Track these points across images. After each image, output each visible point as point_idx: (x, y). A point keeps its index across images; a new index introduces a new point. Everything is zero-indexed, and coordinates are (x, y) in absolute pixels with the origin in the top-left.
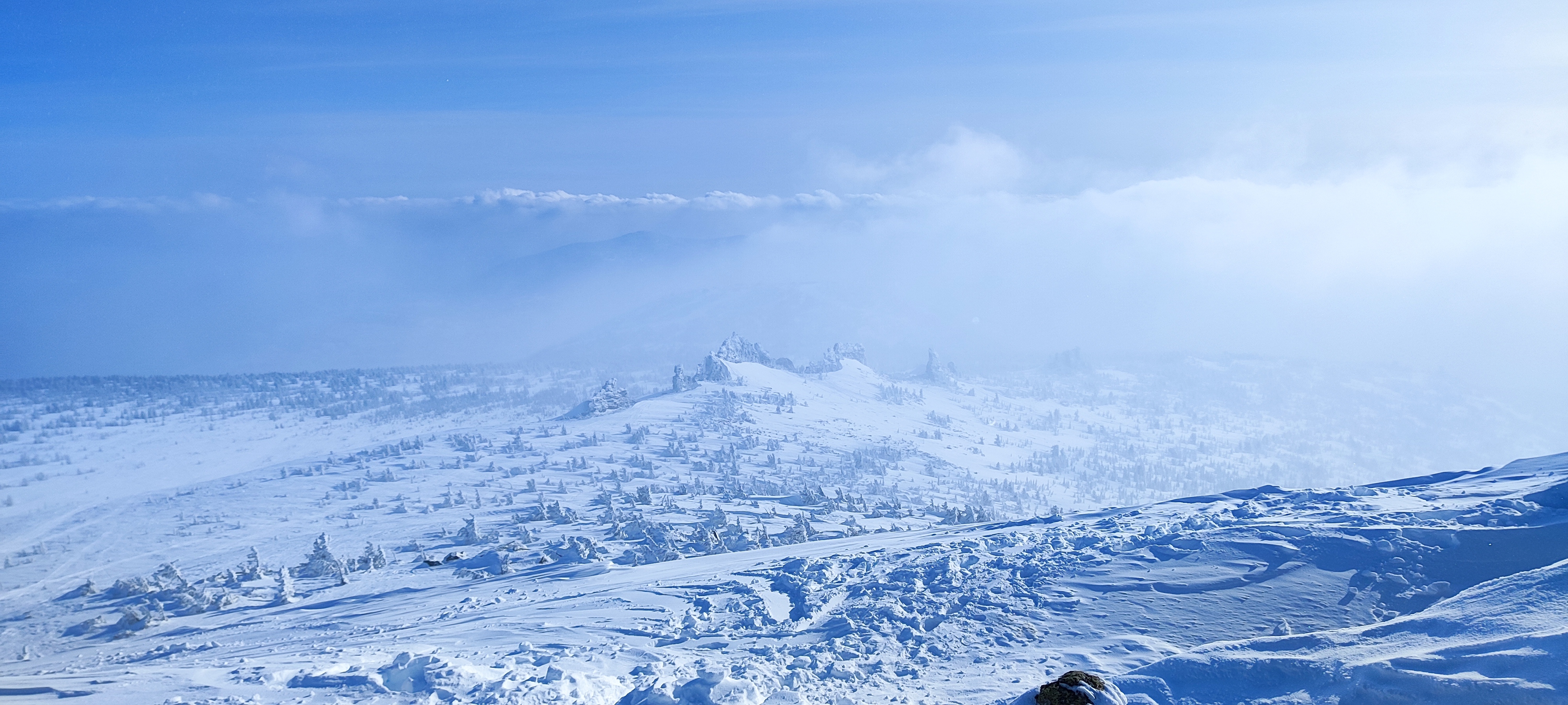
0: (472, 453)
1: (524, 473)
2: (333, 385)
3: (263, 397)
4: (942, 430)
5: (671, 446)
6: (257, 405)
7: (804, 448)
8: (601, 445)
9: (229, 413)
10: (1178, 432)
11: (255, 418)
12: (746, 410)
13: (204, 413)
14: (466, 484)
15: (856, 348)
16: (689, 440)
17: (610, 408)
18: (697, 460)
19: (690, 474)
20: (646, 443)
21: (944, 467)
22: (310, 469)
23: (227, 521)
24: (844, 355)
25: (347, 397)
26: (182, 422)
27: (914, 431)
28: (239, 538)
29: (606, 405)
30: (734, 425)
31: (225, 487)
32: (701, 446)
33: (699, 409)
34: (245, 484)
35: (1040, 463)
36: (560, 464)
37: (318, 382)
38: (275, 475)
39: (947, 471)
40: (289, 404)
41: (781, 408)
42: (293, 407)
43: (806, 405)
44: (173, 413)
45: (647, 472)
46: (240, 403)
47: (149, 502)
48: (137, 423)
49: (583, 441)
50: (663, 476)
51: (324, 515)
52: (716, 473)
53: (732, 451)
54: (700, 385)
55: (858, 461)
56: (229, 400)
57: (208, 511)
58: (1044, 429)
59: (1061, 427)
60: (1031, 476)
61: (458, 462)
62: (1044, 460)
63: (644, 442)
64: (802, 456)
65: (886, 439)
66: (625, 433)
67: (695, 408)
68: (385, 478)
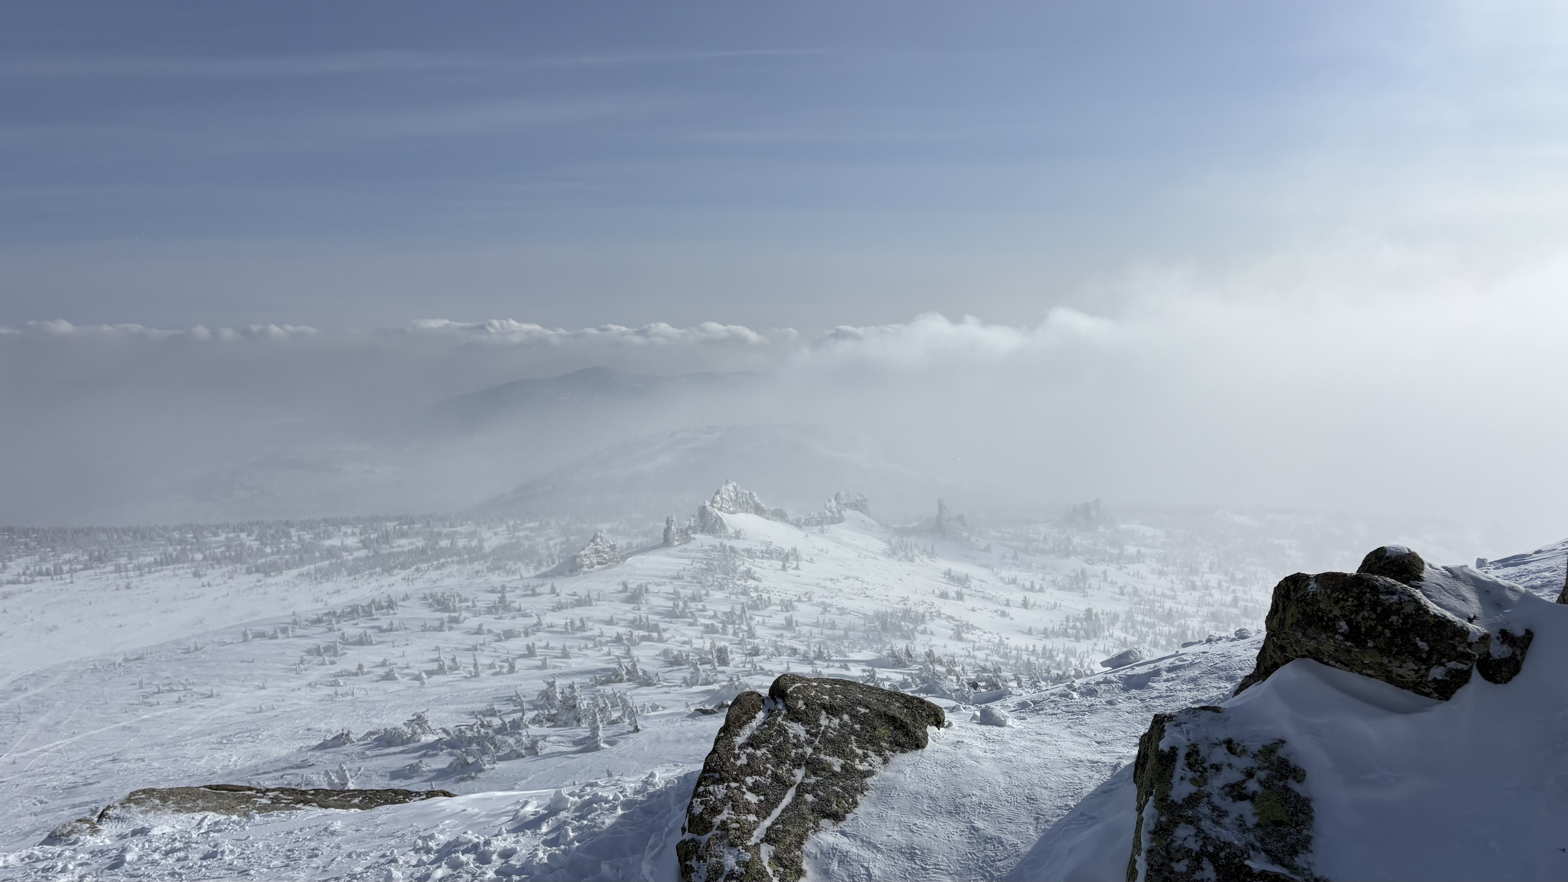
0: (453, 614)
1: (518, 636)
2: (261, 538)
3: (183, 551)
4: (964, 590)
5: (677, 606)
6: (177, 560)
7: (820, 609)
8: (597, 605)
9: (147, 570)
10: (1217, 595)
11: (176, 575)
12: (749, 566)
13: (118, 569)
14: (456, 648)
15: (858, 498)
16: (693, 599)
17: (599, 563)
18: (708, 622)
19: (702, 638)
20: (646, 603)
21: (973, 632)
22: (275, 632)
23: (195, 689)
24: (846, 505)
25: (279, 552)
26: (93, 579)
27: (933, 591)
28: (216, 708)
29: (595, 561)
30: (738, 582)
31: (179, 651)
32: (708, 607)
33: (698, 565)
34: (202, 648)
35: (1074, 627)
36: (556, 626)
37: (243, 535)
38: (234, 638)
39: (976, 636)
40: (214, 559)
41: (787, 565)
42: (219, 562)
43: (812, 561)
44: (82, 569)
45: (655, 635)
46: (158, 558)
47: (95, 669)
48: (41, 581)
49: (577, 600)
50: (673, 640)
51: (304, 682)
52: (730, 637)
53: (744, 611)
54: (694, 539)
55: (884, 624)
56: (144, 555)
57: (167, 678)
58: (1071, 590)
59: (1090, 587)
60: (1069, 643)
61: (442, 624)
62: (1078, 624)
63: (643, 601)
64: (821, 618)
65: (904, 600)
66: (620, 592)
67: (695, 565)
68: (362, 641)
